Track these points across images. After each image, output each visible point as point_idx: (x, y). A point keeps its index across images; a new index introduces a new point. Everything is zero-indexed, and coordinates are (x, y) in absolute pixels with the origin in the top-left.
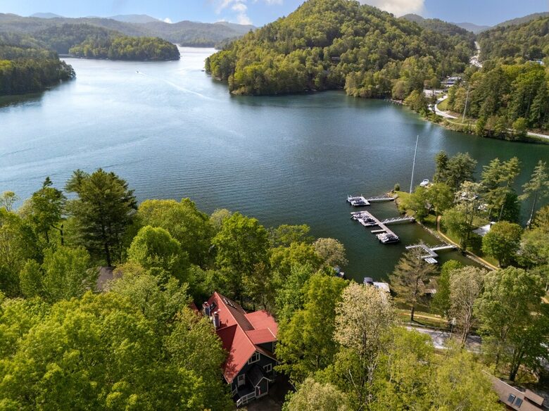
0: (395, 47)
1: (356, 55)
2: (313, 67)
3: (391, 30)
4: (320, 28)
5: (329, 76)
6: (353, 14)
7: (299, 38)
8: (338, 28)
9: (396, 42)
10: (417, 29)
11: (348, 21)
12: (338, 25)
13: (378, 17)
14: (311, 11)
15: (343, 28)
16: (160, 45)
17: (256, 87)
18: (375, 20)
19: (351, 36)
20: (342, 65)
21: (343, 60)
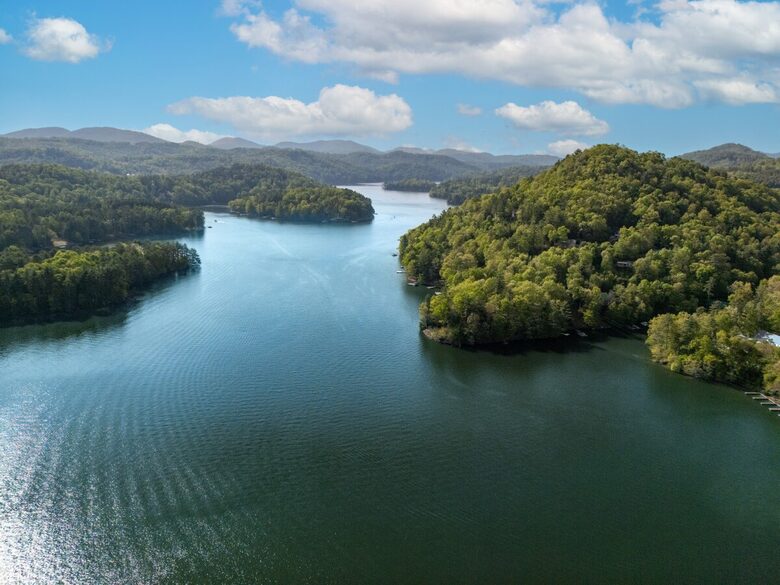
0: (740, 242)
1: (665, 262)
2: (582, 289)
3: (729, 206)
4: (595, 207)
5: (613, 305)
6: (655, 179)
7: (557, 226)
8: (628, 204)
9: (742, 232)
10: (774, 200)
11: (648, 192)
12: (629, 200)
13: (702, 181)
14: (579, 173)
15: (639, 207)
16: (347, 202)
17: (467, 331)
18: (697, 189)
19: (655, 224)
20: (638, 282)
21: (641, 272)
